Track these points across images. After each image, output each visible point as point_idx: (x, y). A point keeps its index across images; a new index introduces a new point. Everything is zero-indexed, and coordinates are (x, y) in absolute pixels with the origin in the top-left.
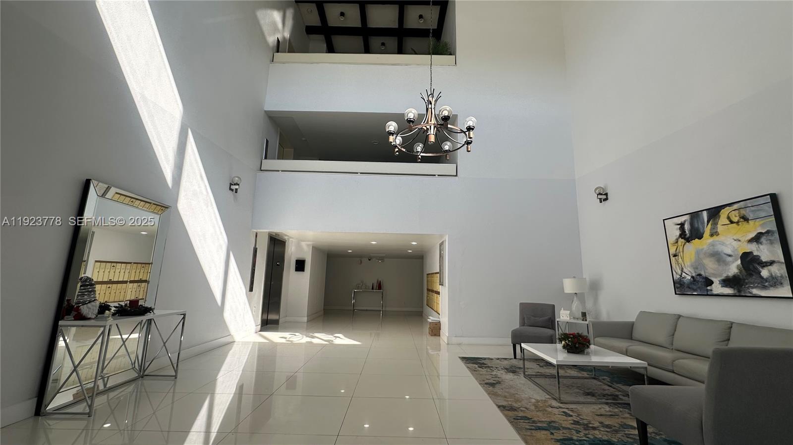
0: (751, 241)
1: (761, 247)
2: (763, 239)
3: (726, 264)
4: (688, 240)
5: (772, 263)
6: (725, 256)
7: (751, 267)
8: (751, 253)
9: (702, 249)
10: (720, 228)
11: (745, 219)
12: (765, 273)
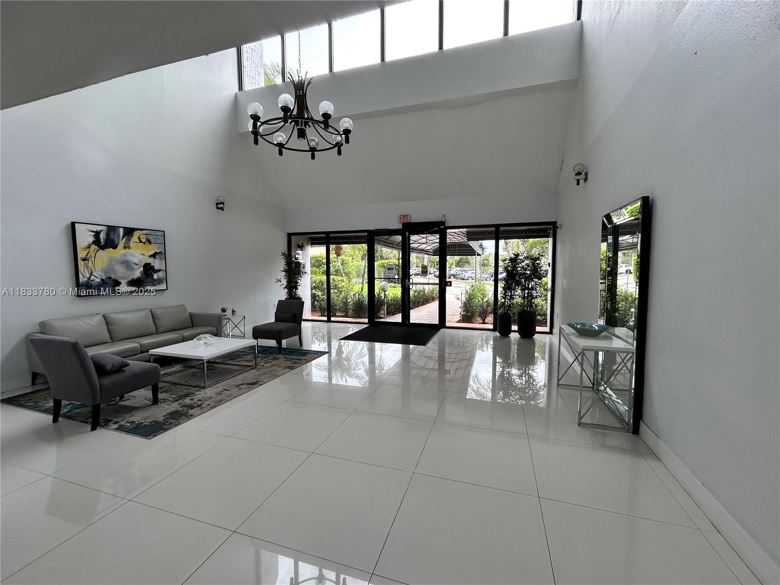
0: (151, 256)
1: (156, 261)
2: (157, 256)
3: (133, 269)
4: (102, 248)
5: (159, 270)
6: (133, 264)
7: (149, 273)
8: (150, 264)
9: (115, 258)
10: (132, 244)
11: (150, 242)
12: (155, 276)
